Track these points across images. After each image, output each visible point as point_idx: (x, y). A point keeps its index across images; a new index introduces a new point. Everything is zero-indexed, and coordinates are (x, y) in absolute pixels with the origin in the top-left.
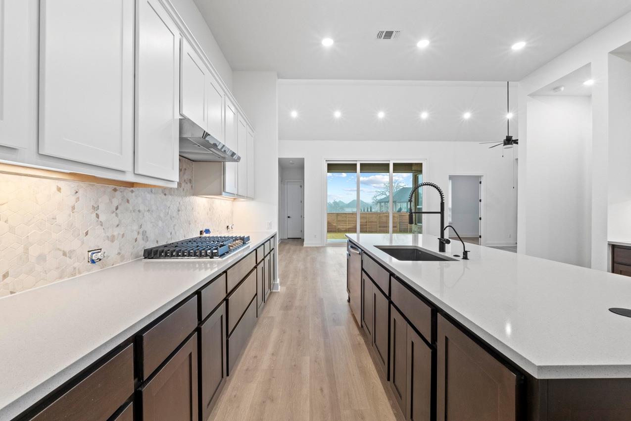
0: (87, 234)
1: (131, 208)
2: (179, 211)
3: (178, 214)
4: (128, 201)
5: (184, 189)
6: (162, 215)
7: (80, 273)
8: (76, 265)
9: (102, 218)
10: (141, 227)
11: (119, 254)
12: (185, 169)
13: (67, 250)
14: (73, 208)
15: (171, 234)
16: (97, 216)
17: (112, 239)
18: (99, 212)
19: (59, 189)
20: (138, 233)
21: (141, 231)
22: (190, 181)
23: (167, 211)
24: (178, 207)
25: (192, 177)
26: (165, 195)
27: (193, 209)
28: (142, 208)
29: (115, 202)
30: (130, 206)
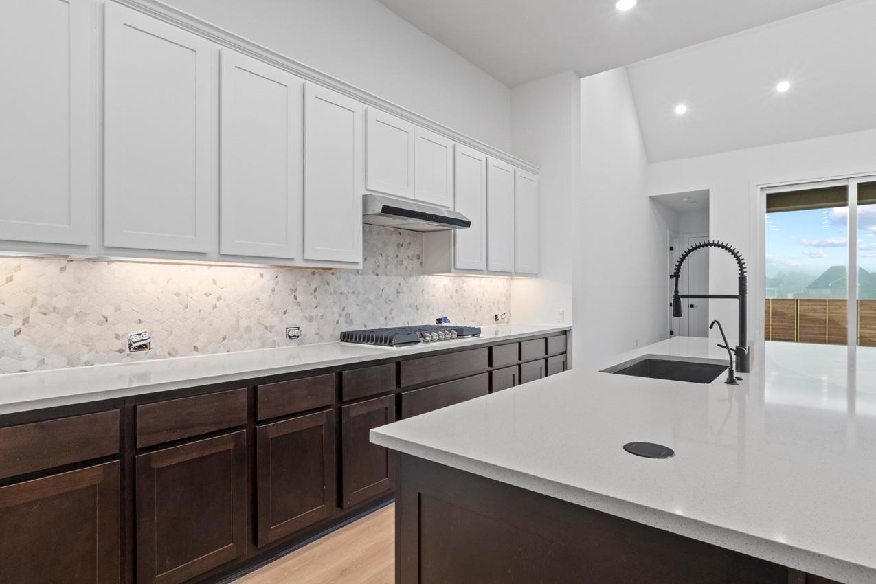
0: (285, 312)
1: (332, 291)
2: (398, 293)
3: (397, 297)
4: (328, 284)
5: (406, 268)
6: (372, 298)
7: (278, 345)
8: (276, 338)
9: (300, 299)
10: (344, 309)
11: (317, 334)
12: (410, 243)
13: (268, 325)
14: (273, 290)
15: (386, 319)
16: (295, 298)
17: (311, 319)
18: (296, 294)
19: (262, 275)
20: (341, 316)
21: (344, 313)
22: (418, 257)
23: (380, 293)
24: (397, 289)
25: (422, 251)
26: (377, 275)
27: (423, 291)
28: (344, 290)
29: (314, 285)
30: (331, 289)
